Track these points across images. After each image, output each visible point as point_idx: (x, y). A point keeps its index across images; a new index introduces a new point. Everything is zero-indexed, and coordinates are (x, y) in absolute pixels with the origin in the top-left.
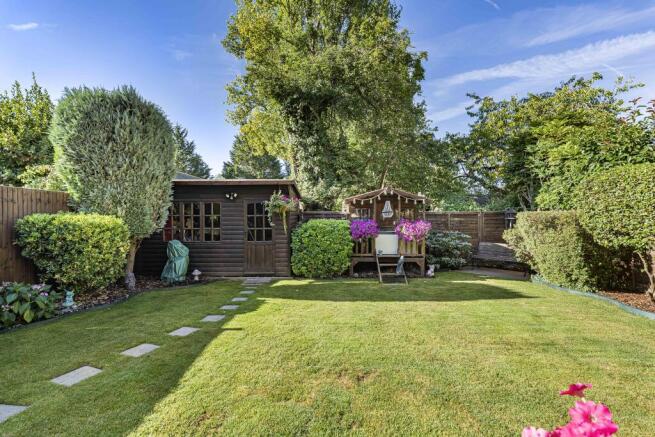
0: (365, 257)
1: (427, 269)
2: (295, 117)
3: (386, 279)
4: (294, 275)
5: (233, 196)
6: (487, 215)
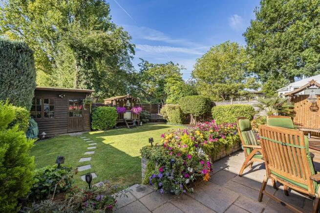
0: (121, 121)
1: (140, 123)
2: (83, 59)
3: (131, 127)
4: (92, 130)
5: (63, 96)
6: (152, 105)
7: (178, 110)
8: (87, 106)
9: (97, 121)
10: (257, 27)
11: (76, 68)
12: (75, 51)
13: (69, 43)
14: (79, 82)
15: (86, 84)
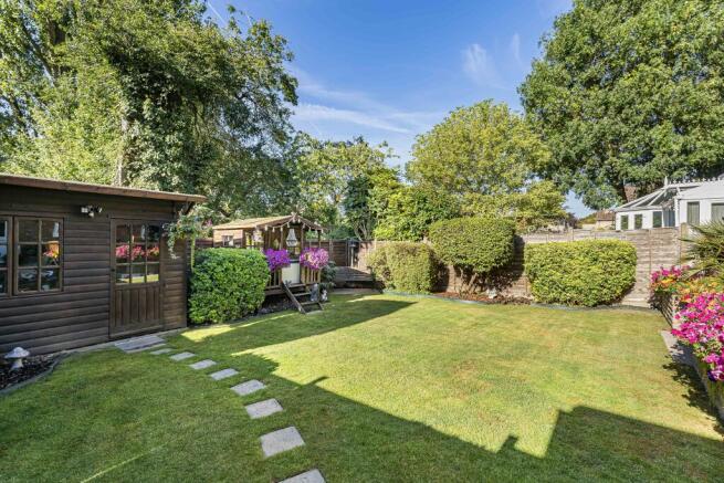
0: (276, 290)
1: (322, 295)
3: (307, 309)
4: (192, 325)
5: (96, 211)
6: (335, 243)
7: (424, 257)
8: (181, 245)
9: (209, 296)
10: (550, 72)
11: (124, 128)
12: (125, 72)
13: (106, 43)
14: (132, 170)
15: (156, 177)
